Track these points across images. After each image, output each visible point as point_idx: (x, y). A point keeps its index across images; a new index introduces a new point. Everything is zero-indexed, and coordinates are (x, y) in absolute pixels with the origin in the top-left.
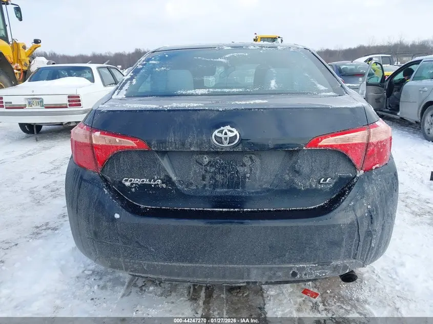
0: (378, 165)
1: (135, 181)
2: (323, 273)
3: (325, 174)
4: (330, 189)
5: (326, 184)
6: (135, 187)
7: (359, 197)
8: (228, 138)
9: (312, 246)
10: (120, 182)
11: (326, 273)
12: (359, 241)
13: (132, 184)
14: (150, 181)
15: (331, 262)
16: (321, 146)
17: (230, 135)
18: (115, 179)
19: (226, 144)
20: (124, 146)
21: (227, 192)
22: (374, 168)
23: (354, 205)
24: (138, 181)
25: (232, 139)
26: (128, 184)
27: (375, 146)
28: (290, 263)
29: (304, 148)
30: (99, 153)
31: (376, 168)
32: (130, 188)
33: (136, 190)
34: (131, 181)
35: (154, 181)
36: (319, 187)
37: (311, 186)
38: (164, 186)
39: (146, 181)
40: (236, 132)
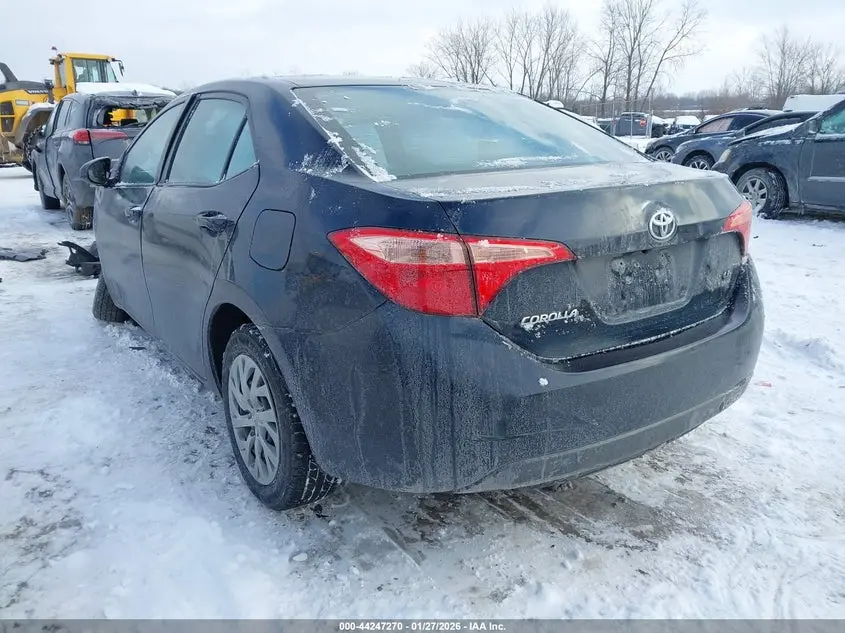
1: (541, 319)
3: (726, 267)
4: (729, 285)
5: (727, 280)
6: (540, 330)
10: (517, 327)
13: (535, 326)
14: (563, 314)
16: (732, 228)
18: (507, 323)
20: (536, 260)
24: (544, 318)
26: (528, 327)
30: (487, 278)
32: (533, 332)
33: (542, 334)
34: (535, 319)
35: (569, 314)
36: (723, 284)
38: (582, 318)
39: (558, 316)
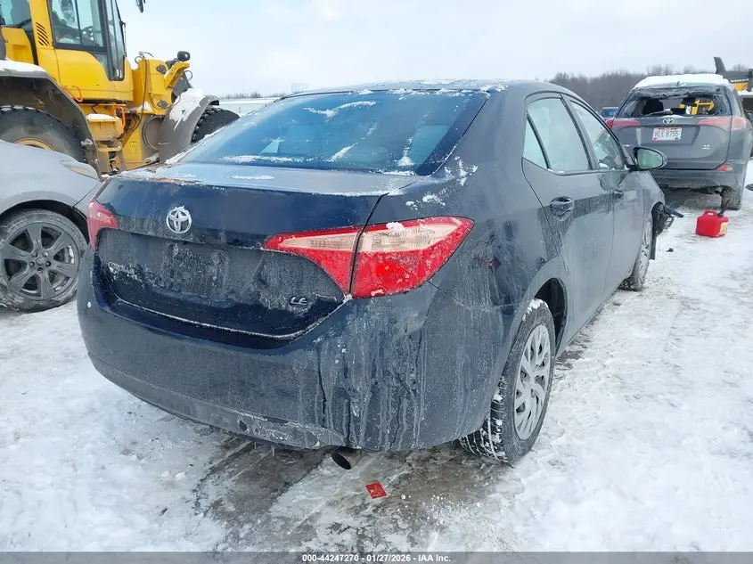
0: (380, 291)
2: (281, 435)
3: (296, 291)
4: (305, 314)
5: (299, 306)
6: (116, 275)
7: (331, 333)
8: (179, 223)
9: (257, 389)
11: (284, 437)
12: (325, 400)
13: (114, 270)
14: (126, 269)
15: (287, 422)
16: (282, 249)
17: (182, 218)
18: (104, 262)
19: (178, 231)
21: (190, 297)
22: (373, 293)
23: (320, 343)
24: (118, 267)
25: (184, 224)
27: (370, 259)
28: (233, 406)
29: (262, 249)
31: (377, 295)
32: (113, 275)
33: (116, 278)
35: (129, 270)
36: (290, 308)
37: (280, 306)
38: (136, 277)
40: (188, 217)
